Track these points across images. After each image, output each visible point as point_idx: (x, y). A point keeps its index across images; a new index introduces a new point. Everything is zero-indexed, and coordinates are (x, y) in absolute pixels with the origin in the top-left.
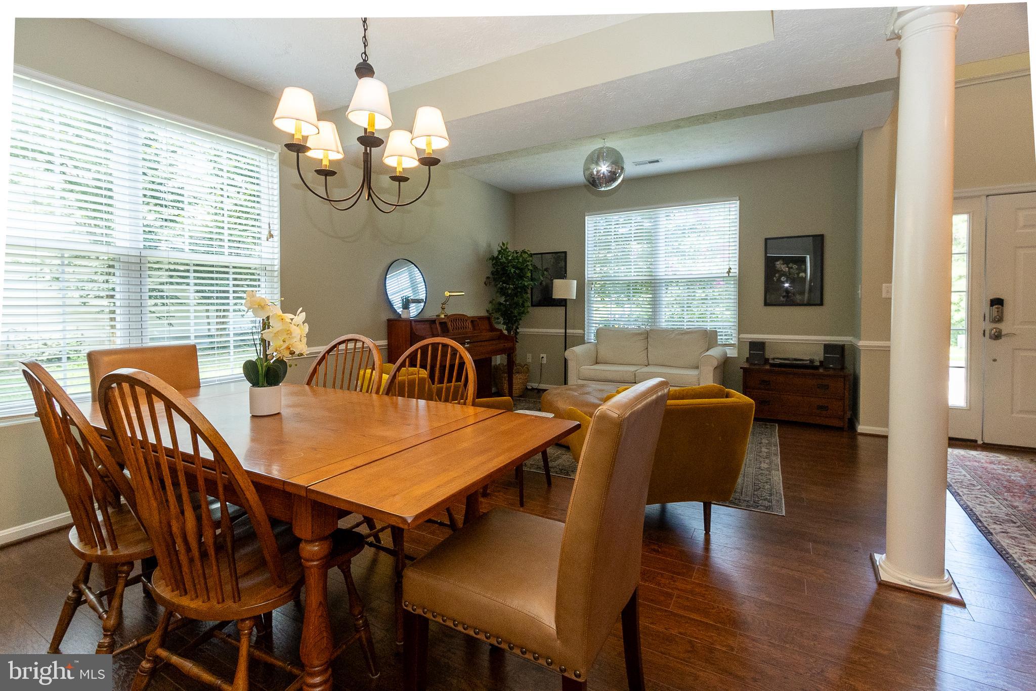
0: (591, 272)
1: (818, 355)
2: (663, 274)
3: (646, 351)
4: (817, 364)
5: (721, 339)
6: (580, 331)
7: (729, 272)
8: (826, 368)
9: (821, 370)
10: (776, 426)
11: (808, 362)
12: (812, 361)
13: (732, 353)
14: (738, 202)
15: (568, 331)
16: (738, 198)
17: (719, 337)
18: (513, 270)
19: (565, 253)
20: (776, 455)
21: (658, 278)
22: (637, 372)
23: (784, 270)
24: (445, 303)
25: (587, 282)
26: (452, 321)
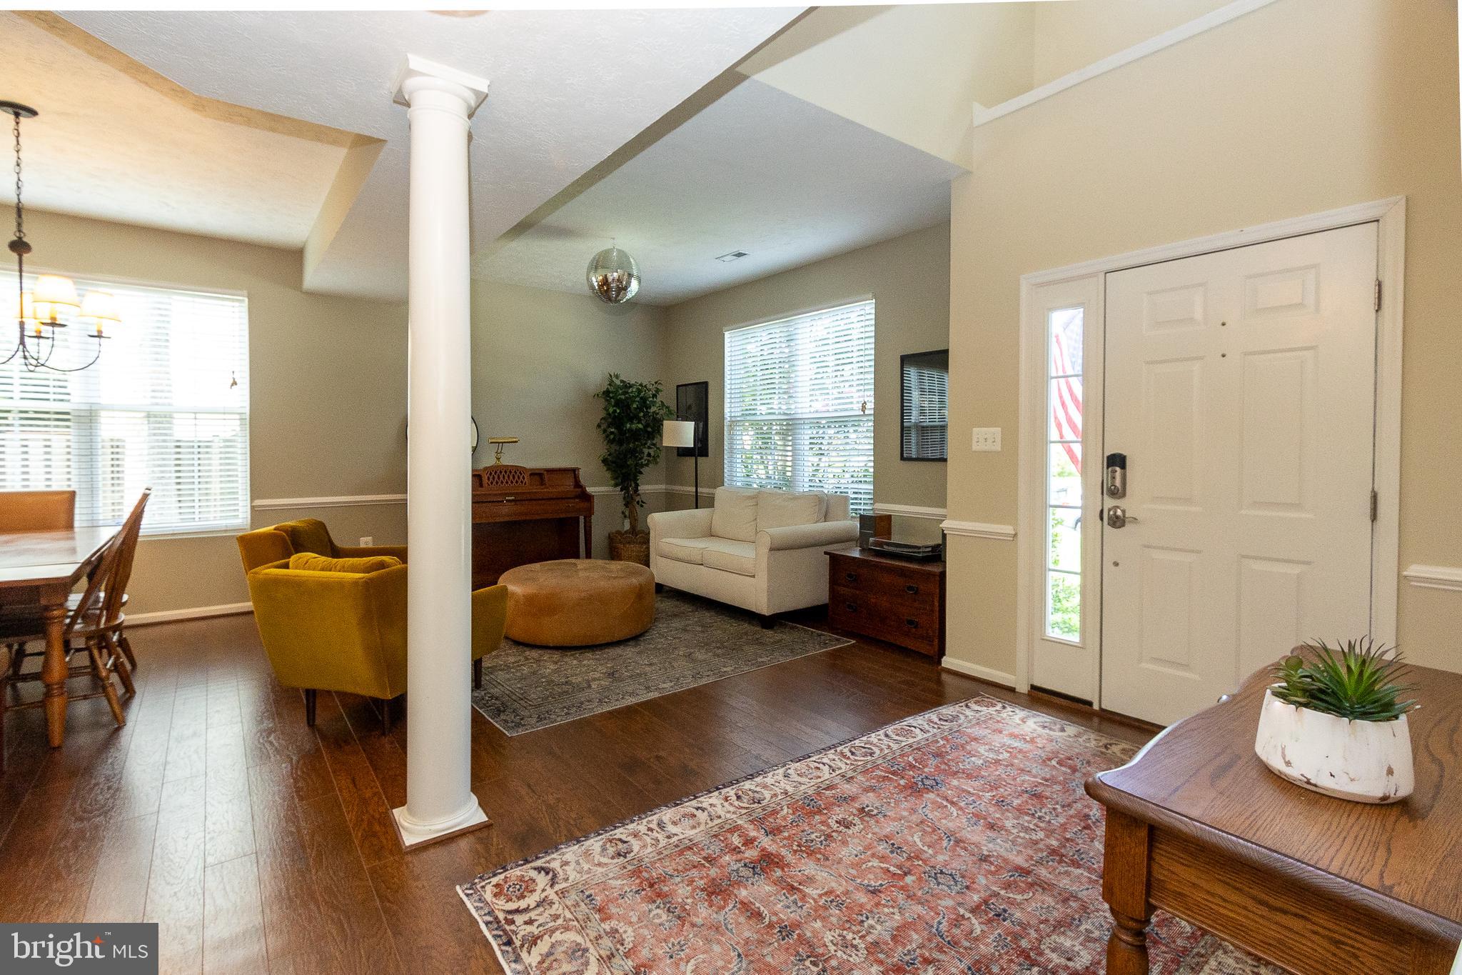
0: (733, 409)
2: (802, 411)
3: (754, 523)
7: (864, 408)
14: (874, 301)
15: (699, 490)
16: (873, 295)
17: (852, 507)
19: (706, 384)
22: (707, 549)
24: (501, 452)
25: (726, 423)
26: (491, 474)
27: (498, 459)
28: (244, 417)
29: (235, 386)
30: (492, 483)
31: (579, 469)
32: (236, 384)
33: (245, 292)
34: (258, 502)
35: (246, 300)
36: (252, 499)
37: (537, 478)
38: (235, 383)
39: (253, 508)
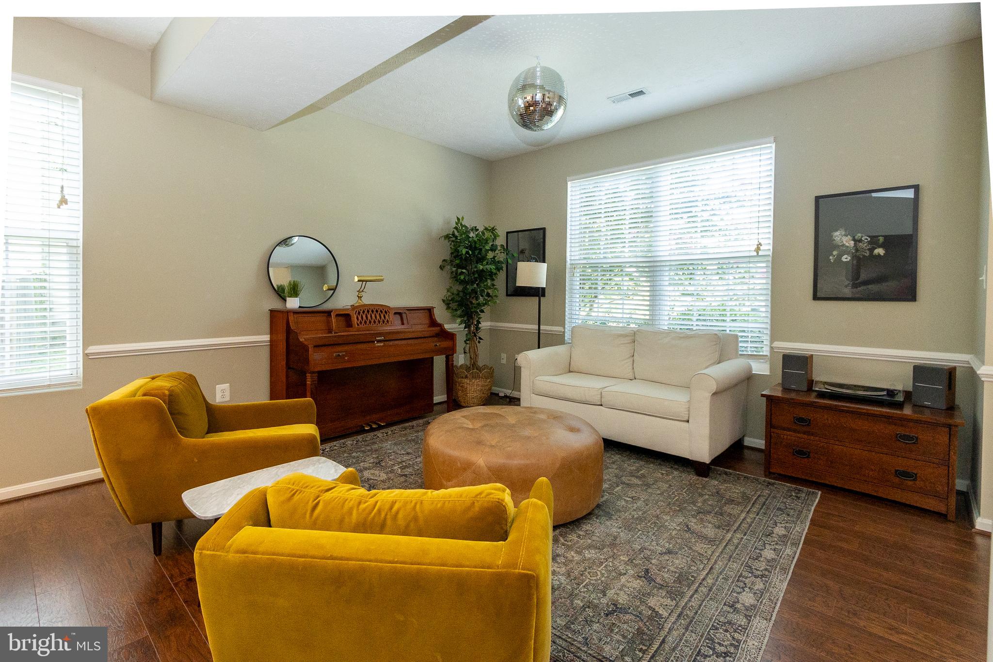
0: (573, 253)
1: (902, 382)
2: (667, 253)
3: (631, 359)
4: (900, 398)
5: (745, 347)
6: (560, 329)
7: (758, 249)
8: (917, 407)
9: (907, 411)
10: (818, 493)
11: (885, 393)
12: (891, 393)
13: (760, 368)
14: (774, 145)
15: (542, 327)
16: (772, 139)
17: (740, 345)
18: (464, 251)
19: (544, 229)
20: (784, 570)
21: (658, 259)
22: (606, 389)
23: (847, 244)
24: (362, 291)
25: (568, 265)
26: (359, 313)
27: (360, 298)
28: (74, 243)
29: (64, 206)
30: (361, 323)
31: (433, 308)
32: (66, 203)
33: (80, 90)
34: (92, 349)
35: (81, 101)
36: (85, 346)
37: (398, 316)
38: (63, 201)
39: (86, 355)
